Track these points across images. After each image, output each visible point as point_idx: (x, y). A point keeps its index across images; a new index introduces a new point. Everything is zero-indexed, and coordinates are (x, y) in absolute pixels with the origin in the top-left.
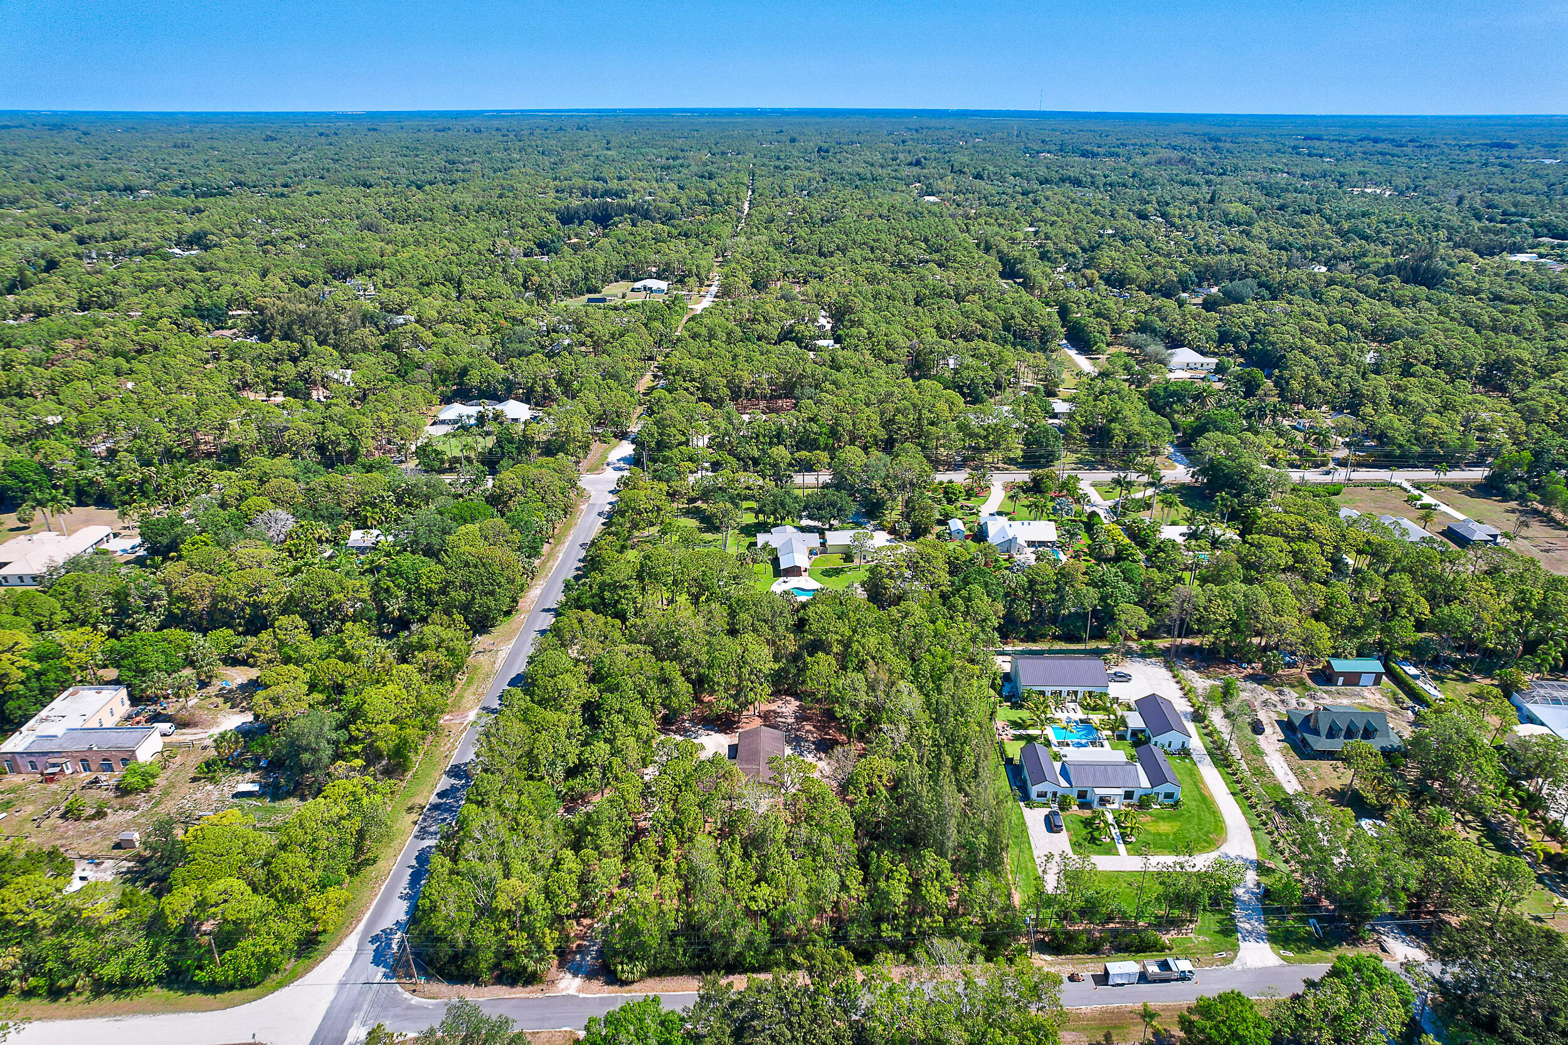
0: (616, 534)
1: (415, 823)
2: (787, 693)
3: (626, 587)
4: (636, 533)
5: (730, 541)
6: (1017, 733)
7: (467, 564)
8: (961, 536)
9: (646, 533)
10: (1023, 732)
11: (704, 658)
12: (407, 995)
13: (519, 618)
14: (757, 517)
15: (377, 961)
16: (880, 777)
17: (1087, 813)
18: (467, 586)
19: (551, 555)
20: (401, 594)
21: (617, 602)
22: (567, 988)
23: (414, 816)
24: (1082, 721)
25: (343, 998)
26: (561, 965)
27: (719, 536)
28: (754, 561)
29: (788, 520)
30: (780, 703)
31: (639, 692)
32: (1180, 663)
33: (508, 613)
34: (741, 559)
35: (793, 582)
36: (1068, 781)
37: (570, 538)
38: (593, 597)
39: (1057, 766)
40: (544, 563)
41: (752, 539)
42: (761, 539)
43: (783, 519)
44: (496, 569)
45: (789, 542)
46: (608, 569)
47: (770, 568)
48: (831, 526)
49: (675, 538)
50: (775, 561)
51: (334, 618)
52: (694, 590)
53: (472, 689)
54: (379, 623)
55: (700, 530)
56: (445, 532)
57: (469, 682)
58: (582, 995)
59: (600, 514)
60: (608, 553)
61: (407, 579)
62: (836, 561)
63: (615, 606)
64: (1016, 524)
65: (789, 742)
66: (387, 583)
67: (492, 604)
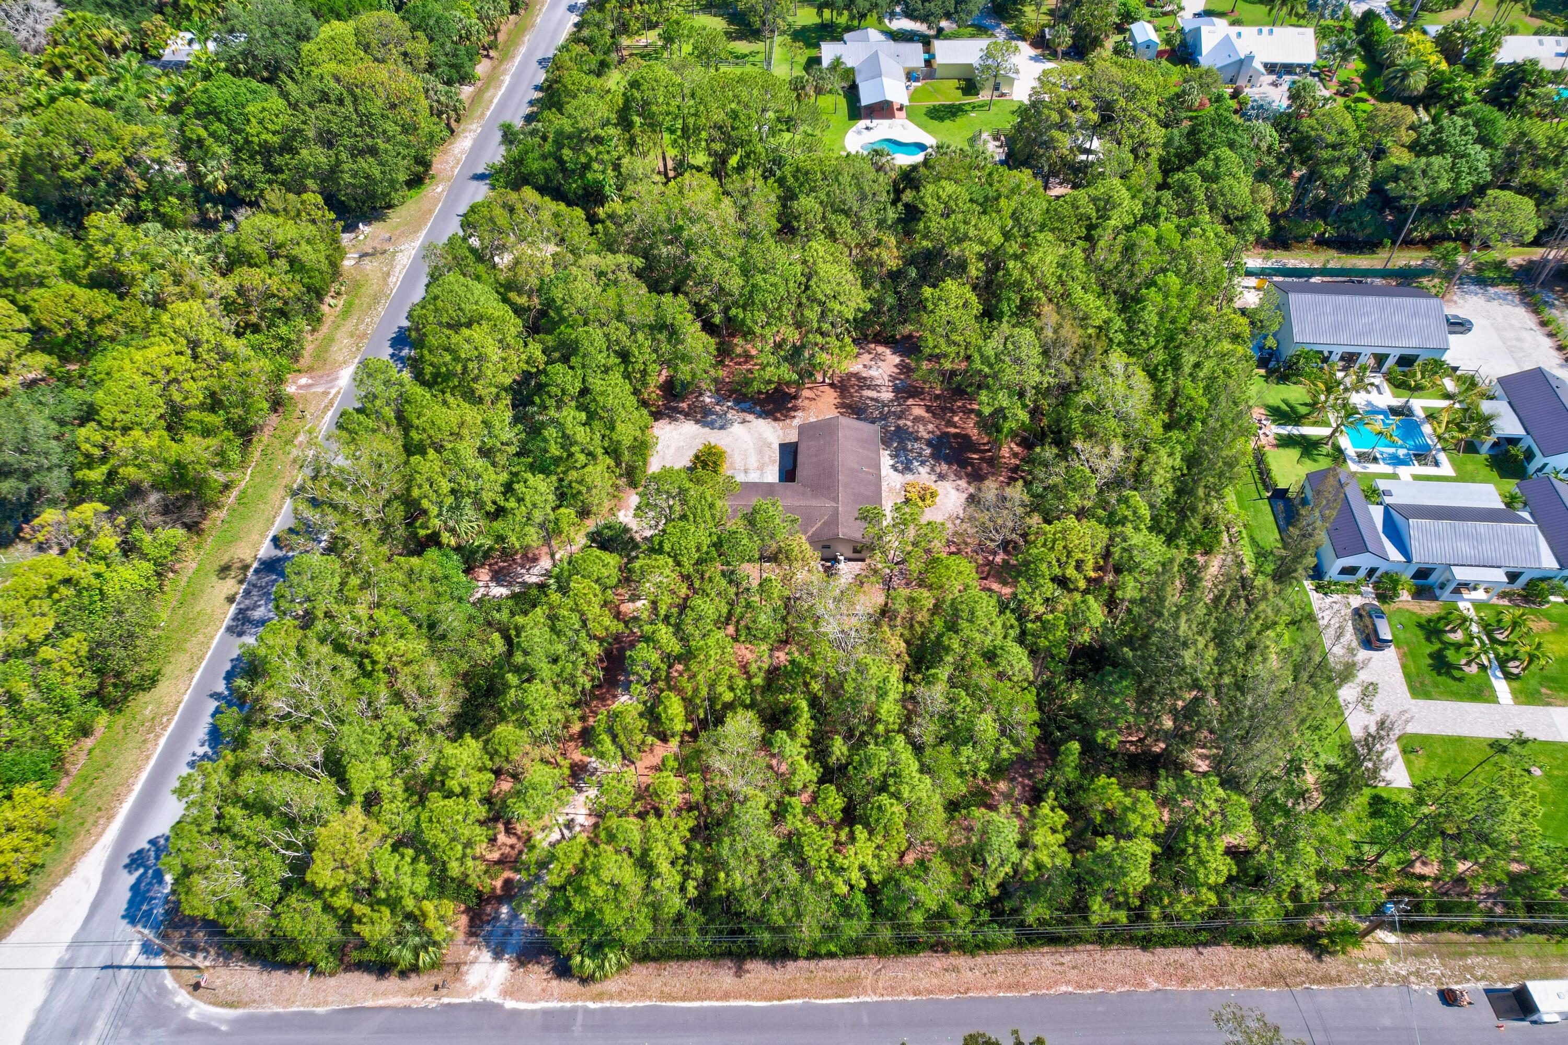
0: (588, 42)
1: (231, 600)
2: (879, 339)
3: (598, 140)
4: (625, 41)
5: (778, 53)
6: (1285, 431)
7: (325, 97)
8: (1152, 53)
9: (643, 42)
10: (1295, 431)
11: (735, 283)
12: (183, 997)
13: (436, 190)
14: (820, 13)
15: (132, 915)
16: (1079, 566)
17: (1429, 609)
18: (328, 140)
19: (493, 79)
20: (224, 151)
21: (586, 167)
22: (481, 986)
23: (230, 586)
24: (1394, 411)
25: (58, 1005)
26: (473, 930)
27: (759, 46)
28: (819, 91)
29: (872, 18)
30: (866, 357)
31: (619, 354)
32: (1550, 297)
33: (415, 182)
34: (797, 86)
35: (882, 129)
36: (1402, 547)
37: (523, 50)
38: (544, 157)
39: (1377, 513)
40: (479, 94)
41: (813, 53)
42: (828, 52)
43: (863, 16)
44: (376, 106)
45: (874, 60)
46: (569, 108)
47: (843, 103)
48: (940, 31)
49: (687, 48)
50: (852, 92)
51: (119, 195)
52: (718, 147)
53: (349, 325)
54: (199, 204)
55: (730, 36)
56: (303, 36)
57: (347, 312)
58: (510, 1004)
59: (571, 9)
60: (574, 76)
61: (230, 123)
62: (950, 93)
63: (582, 176)
64: (1249, 32)
65: (886, 442)
66: (197, 130)
67: (376, 172)
